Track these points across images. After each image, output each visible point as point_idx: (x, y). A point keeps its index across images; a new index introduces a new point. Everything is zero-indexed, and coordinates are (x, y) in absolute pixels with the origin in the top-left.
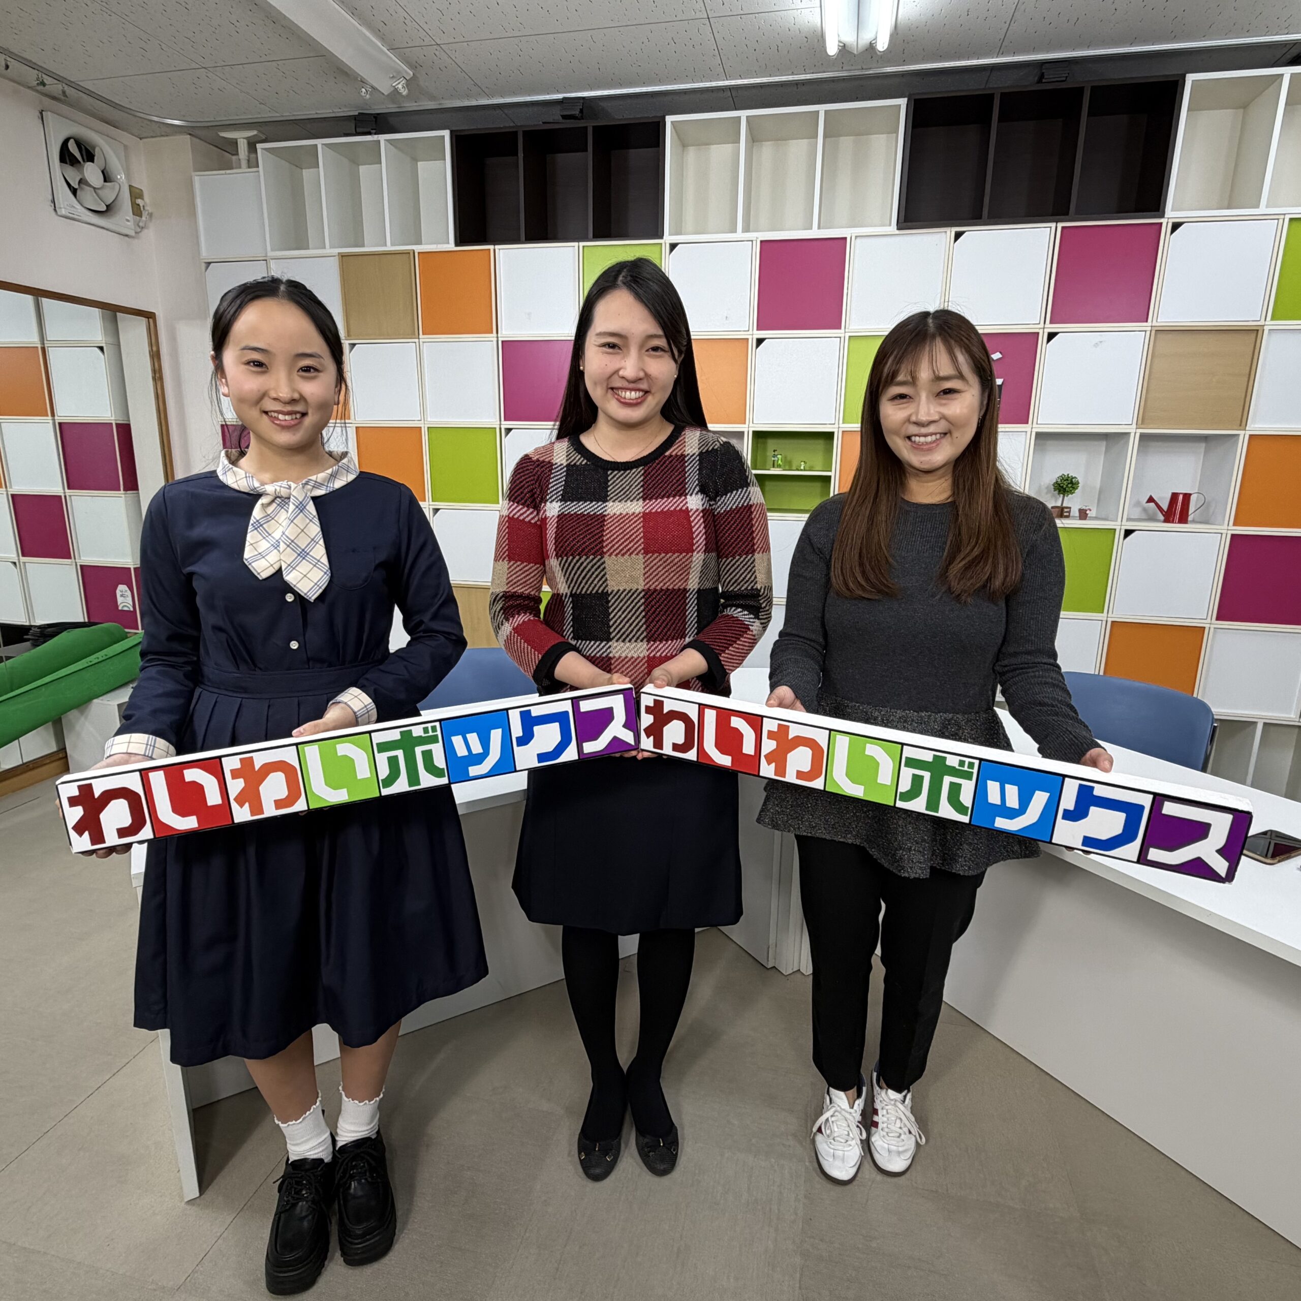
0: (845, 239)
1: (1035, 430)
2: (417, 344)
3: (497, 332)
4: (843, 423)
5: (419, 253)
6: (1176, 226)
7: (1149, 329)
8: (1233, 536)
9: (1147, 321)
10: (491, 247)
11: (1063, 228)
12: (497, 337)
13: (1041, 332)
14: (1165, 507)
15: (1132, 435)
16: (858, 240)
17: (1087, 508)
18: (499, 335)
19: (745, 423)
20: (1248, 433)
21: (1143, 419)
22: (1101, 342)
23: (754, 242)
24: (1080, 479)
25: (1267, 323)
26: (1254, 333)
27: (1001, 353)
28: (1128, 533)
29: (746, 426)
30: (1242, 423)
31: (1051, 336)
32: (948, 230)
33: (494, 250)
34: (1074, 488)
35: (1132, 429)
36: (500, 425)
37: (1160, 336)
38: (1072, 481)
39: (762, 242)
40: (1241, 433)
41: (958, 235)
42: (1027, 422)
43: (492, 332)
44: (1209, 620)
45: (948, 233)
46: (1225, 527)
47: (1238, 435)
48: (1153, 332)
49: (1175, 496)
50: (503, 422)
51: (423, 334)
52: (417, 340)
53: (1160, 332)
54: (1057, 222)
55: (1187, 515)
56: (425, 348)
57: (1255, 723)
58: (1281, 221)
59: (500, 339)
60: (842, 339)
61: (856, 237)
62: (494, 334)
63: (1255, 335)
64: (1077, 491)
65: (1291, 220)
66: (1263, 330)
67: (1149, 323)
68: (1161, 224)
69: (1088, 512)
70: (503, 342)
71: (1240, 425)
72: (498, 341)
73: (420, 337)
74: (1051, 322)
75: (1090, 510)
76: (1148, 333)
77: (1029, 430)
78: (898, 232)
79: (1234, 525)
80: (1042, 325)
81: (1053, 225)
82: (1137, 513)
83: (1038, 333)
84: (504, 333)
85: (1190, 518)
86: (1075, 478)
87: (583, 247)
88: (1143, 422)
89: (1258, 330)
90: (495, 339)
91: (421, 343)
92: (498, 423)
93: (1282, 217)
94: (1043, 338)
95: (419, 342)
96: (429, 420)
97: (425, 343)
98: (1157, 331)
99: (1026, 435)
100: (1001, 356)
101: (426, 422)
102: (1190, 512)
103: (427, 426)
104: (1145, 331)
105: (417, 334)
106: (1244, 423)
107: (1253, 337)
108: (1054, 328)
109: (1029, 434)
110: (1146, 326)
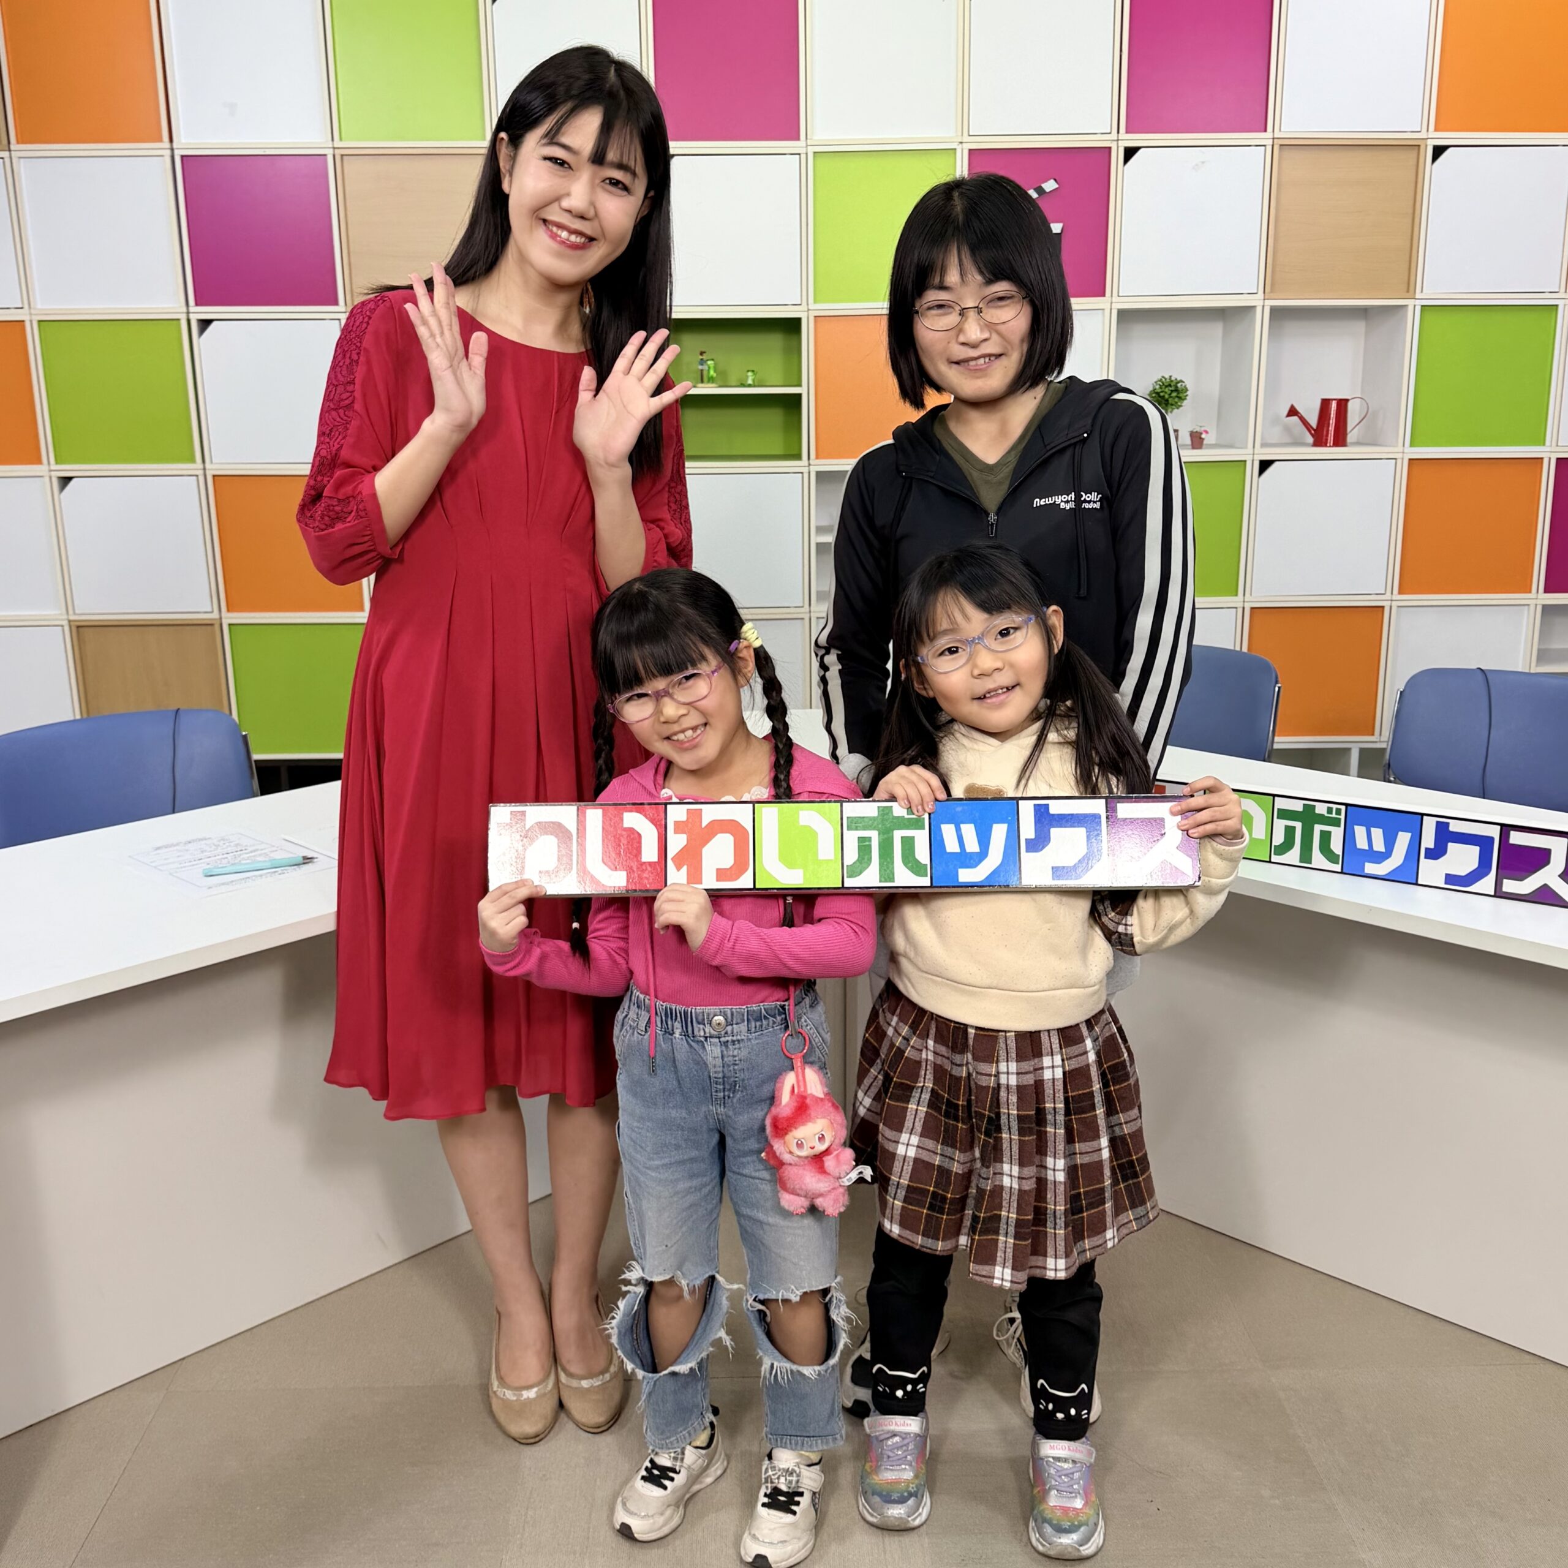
1: (1117, 306)
2: (7, 161)
3: (171, 140)
4: (815, 302)
7: (1270, 142)
8: (1411, 461)
9: (1265, 131)
12: (172, 150)
13: (1113, 146)
14: (1314, 423)
15: (1259, 310)
17: (1203, 429)
18: (175, 146)
20: (1419, 303)
21: (1272, 282)
22: (1203, 162)
24: (1189, 383)
26: (1414, 149)
27: (1055, 180)
28: (1265, 465)
30: (1409, 288)
31: (1130, 153)
34: (1180, 398)
35: (1257, 301)
36: (188, 313)
37: (1288, 153)
38: (1177, 387)
40: (1410, 303)
42: (1103, 295)
43: (160, 140)
44: (1388, 596)
46: (1400, 449)
47: (1406, 306)
48: (1276, 148)
49: (1325, 403)
50: (193, 308)
51: (17, 142)
52: (5, 154)
53: (1289, 146)
55: (1345, 434)
56: (23, 168)
59: (178, 154)
60: (803, 157)
62: (167, 145)
64: (1185, 403)
67: (1269, 134)
69: (1203, 436)
70: (182, 157)
71: (1408, 291)
72: (172, 156)
73: (12, 147)
74: (1127, 132)
75: (1206, 432)
76: (1269, 149)
77: (1107, 307)
79: (1412, 444)
80: (1114, 136)
82: (1276, 434)
83: (1110, 148)
84: (183, 140)
85: (1351, 438)
86: (1182, 381)
88: (1272, 291)
90: (168, 152)
91: (14, 159)
92: (185, 310)
94: (1117, 156)
95: (11, 158)
96: (39, 306)
97: (22, 160)
98: (1281, 145)
99: (1103, 314)
100: (1056, 186)
101: (33, 311)
102: (1349, 428)
103: (36, 318)
104: (1265, 146)
105: (5, 142)
106: (1412, 288)
107: (1414, 154)
108: (1132, 140)
109: (1107, 312)
110: (1265, 138)
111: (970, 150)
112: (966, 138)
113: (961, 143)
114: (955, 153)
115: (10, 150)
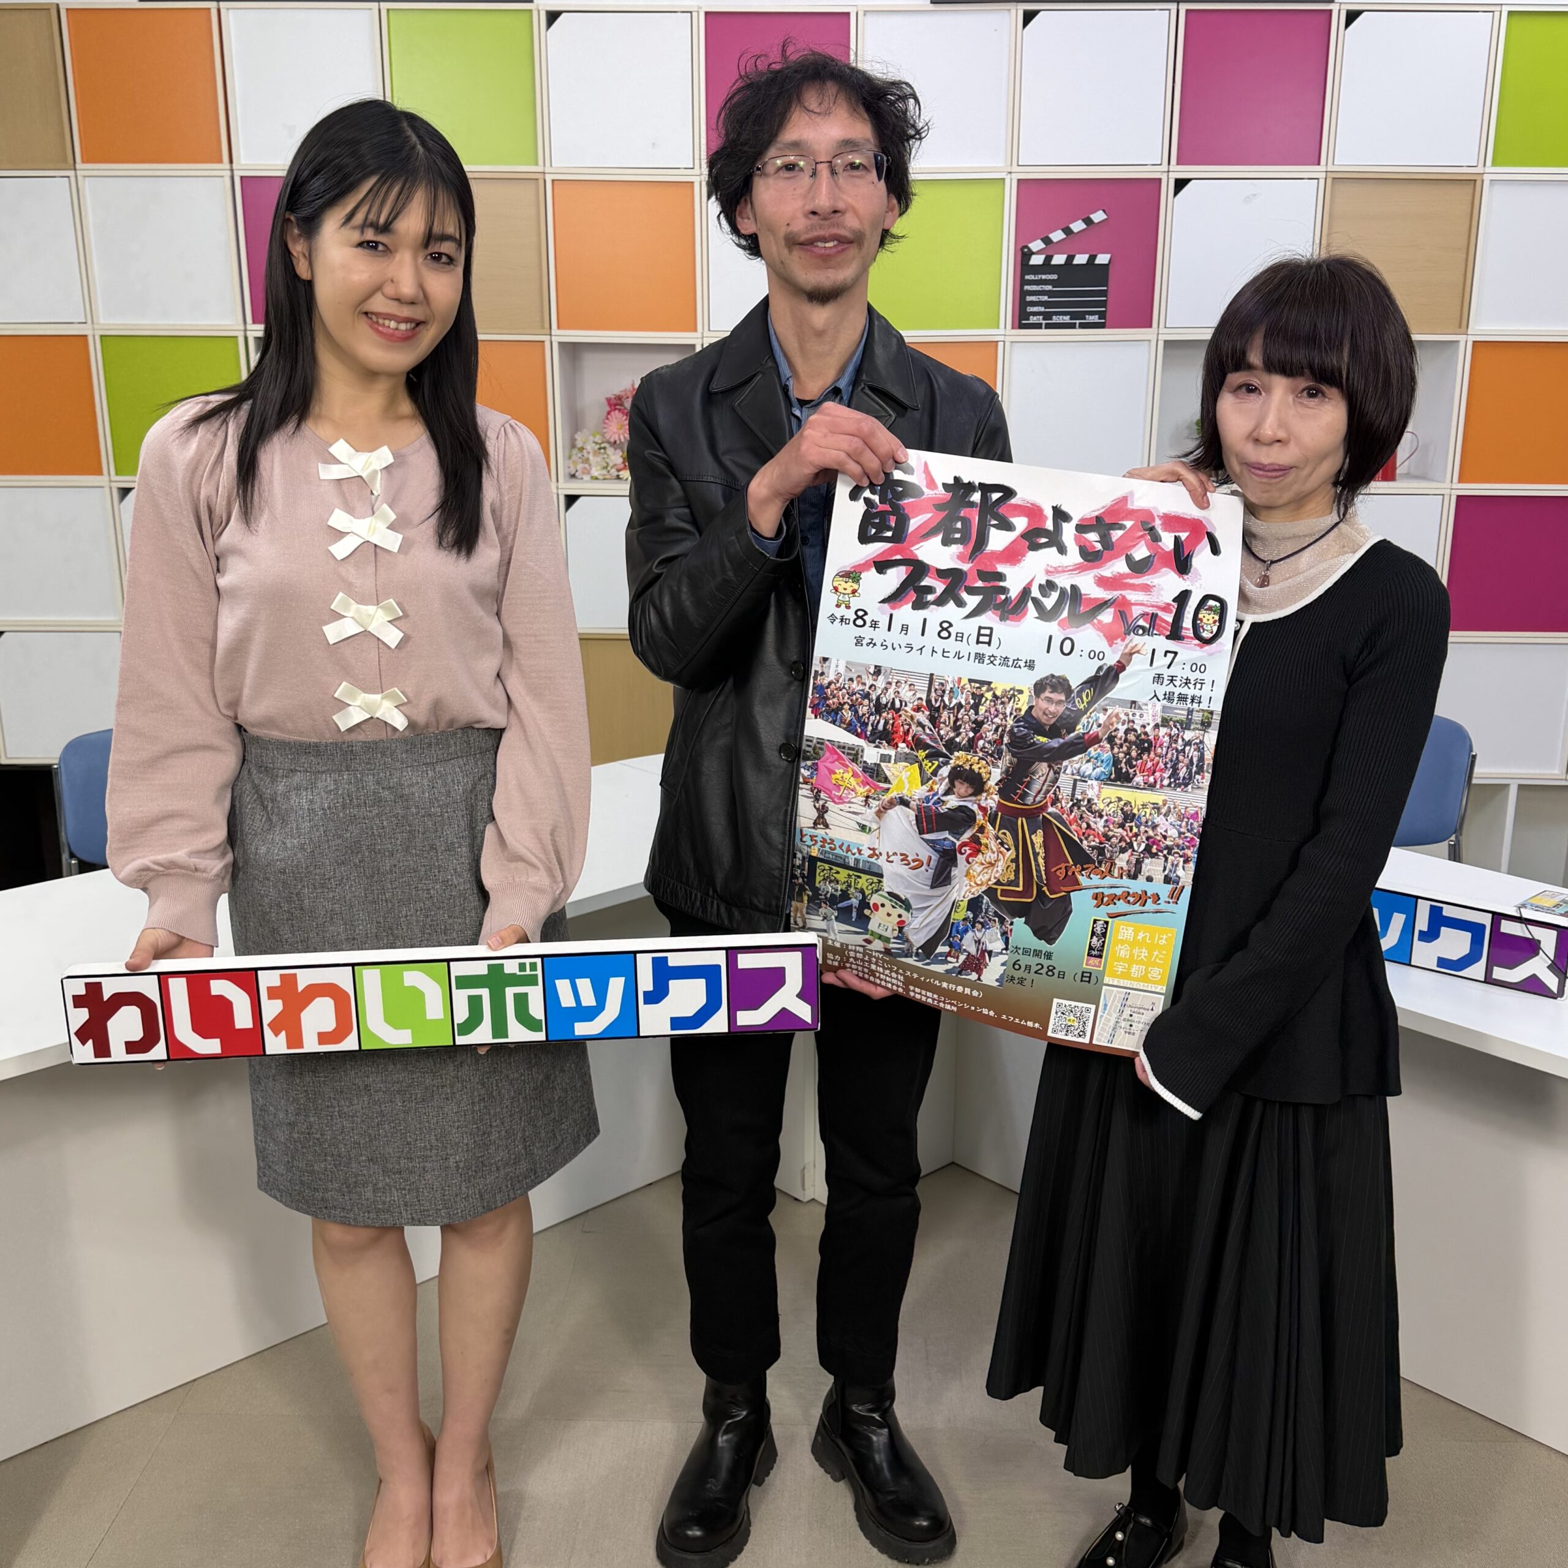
0: (848, 14)
1: (1162, 338)
2: (73, 179)
3: (231, 161)
5: (67, 9)
6: (1352, 16)
7: (1323, 175)
8: (1459, 498)
9: (1319, 164)
10: (213, 5)
11: (1188, 11)
12: (232, 170)
13: (1164, 177)
16: (869, 19)
18: (235, 166)
19: (695, 330)
20: (1471, 339)
22: (1255, 195)
23: (695, 14)
25: (1487, 170)
26: (1470, 184)
27: (1104, 211)
29: (699, 334)
30: (1462, 323)
31: (1180, 184)
32: (1012, 6)
33: (219, 11)
36: (245, 330)
37: (1340, 186)
39: (707, 13)
40: (1461, 338)
41: (1029, 17)
42: (1150, 326)
43: (220, 161)
45: (1013, 12)
46: (1447, 484)
47: (1458, 342)
48: (1329, 181)
50: (250, 326)
51: (83, 162)
52: (71, 173)
53: (1339, 180)
54: (1178, 3)
55: (1393, 468)
56: (87, 186)
57: (1507, 786)
58: (1497, 14)
59: (237, 175)
61: (865, 12)
62: (227, 166)
63: (1472, 186)
65: (1511, 13)
66: (1483, 181)
67: (1322, 168)
68: (1331, 11)
70: (242, 177)
71: (1460, 327)
72: (232, 178)
73: (78, 166)
74: (1178, 163)
76: (1322, 182)
77: (1153, 338)
78: (932, 7)
79: (1460, 481)
80: (1165, 167)
81: (1173, 6)
83: (1160, 180)
84: (243, 162)
85: (1399, 471)
87: (388, 10)
89: (1475, 180)
90: (229, 173)
91: (80, 178)
92: (242, 328)
93: (1498, 8)
94: (1167, 188)
95: (76, 177)
96: (102, 321)
97: (87, 179)
98: (1334, 178)
99: (1150, 345)
100: (1105, 217)
101: (96, 326)
102: (1398, 464)
103: (98, 333)
104: (1318, 179)
105: (71, 162)
106: (1464, 322)
107: (1469, 189)
108: (1184, 172)
109: (1154, 343)
110: (1318, 171)
111: (1019, 181)
112: (1015, 168)
113: (1010, 173)
114: (1004, 183)
115: (75, 169)
